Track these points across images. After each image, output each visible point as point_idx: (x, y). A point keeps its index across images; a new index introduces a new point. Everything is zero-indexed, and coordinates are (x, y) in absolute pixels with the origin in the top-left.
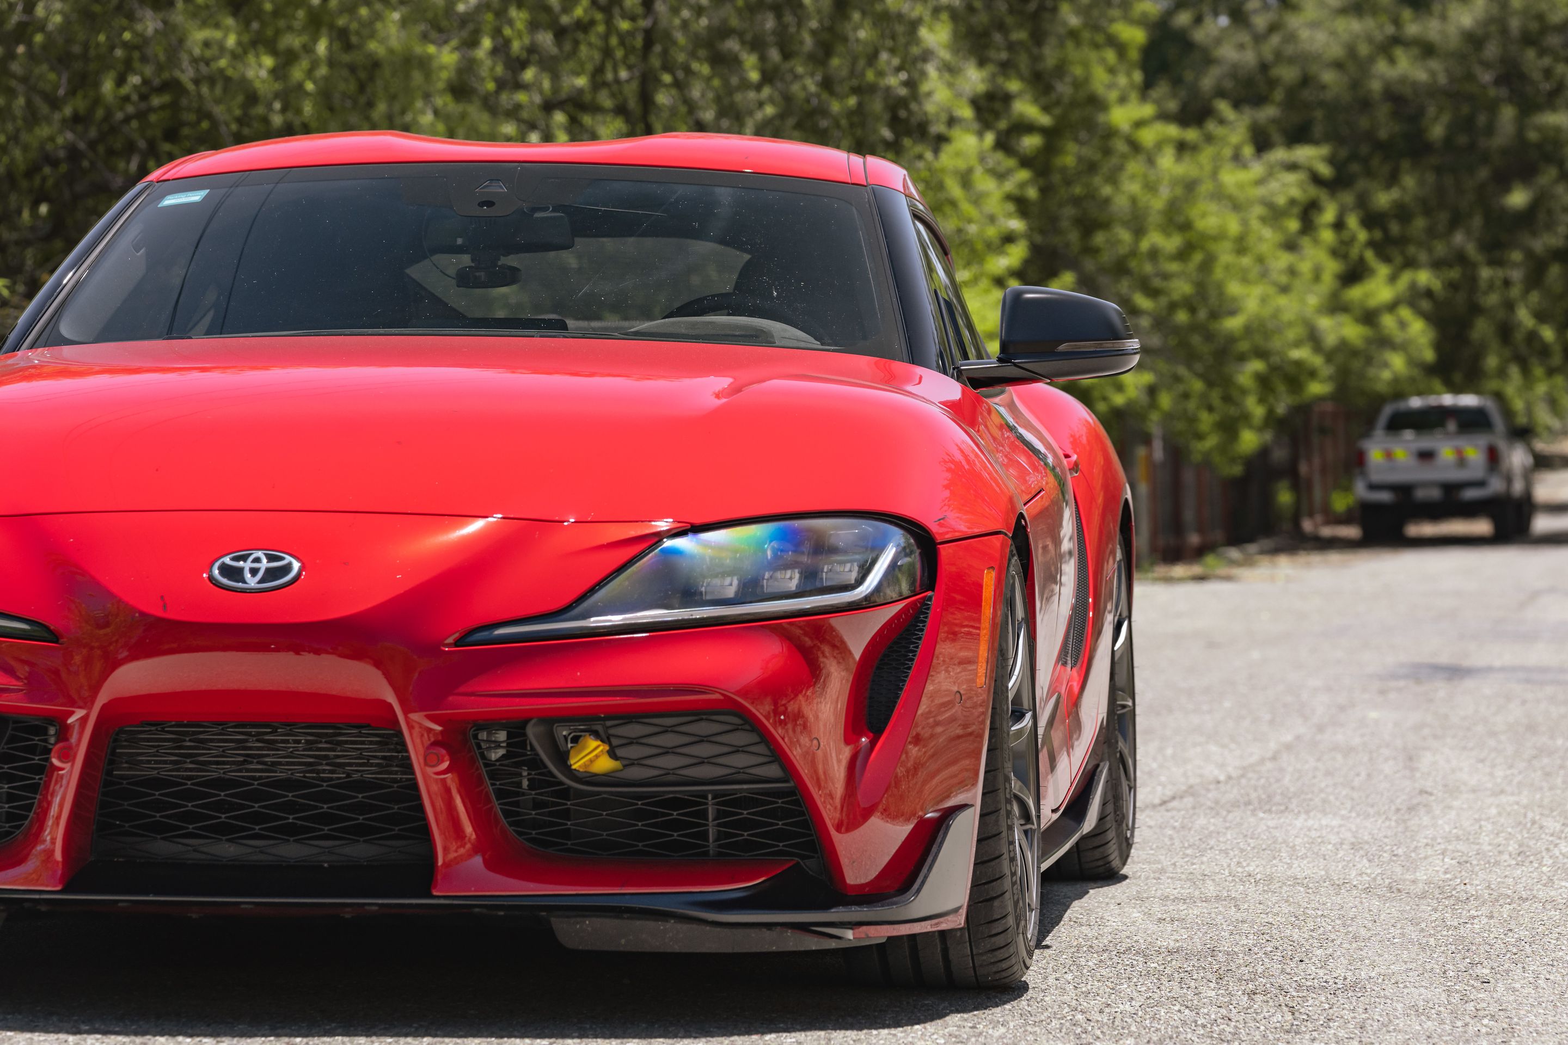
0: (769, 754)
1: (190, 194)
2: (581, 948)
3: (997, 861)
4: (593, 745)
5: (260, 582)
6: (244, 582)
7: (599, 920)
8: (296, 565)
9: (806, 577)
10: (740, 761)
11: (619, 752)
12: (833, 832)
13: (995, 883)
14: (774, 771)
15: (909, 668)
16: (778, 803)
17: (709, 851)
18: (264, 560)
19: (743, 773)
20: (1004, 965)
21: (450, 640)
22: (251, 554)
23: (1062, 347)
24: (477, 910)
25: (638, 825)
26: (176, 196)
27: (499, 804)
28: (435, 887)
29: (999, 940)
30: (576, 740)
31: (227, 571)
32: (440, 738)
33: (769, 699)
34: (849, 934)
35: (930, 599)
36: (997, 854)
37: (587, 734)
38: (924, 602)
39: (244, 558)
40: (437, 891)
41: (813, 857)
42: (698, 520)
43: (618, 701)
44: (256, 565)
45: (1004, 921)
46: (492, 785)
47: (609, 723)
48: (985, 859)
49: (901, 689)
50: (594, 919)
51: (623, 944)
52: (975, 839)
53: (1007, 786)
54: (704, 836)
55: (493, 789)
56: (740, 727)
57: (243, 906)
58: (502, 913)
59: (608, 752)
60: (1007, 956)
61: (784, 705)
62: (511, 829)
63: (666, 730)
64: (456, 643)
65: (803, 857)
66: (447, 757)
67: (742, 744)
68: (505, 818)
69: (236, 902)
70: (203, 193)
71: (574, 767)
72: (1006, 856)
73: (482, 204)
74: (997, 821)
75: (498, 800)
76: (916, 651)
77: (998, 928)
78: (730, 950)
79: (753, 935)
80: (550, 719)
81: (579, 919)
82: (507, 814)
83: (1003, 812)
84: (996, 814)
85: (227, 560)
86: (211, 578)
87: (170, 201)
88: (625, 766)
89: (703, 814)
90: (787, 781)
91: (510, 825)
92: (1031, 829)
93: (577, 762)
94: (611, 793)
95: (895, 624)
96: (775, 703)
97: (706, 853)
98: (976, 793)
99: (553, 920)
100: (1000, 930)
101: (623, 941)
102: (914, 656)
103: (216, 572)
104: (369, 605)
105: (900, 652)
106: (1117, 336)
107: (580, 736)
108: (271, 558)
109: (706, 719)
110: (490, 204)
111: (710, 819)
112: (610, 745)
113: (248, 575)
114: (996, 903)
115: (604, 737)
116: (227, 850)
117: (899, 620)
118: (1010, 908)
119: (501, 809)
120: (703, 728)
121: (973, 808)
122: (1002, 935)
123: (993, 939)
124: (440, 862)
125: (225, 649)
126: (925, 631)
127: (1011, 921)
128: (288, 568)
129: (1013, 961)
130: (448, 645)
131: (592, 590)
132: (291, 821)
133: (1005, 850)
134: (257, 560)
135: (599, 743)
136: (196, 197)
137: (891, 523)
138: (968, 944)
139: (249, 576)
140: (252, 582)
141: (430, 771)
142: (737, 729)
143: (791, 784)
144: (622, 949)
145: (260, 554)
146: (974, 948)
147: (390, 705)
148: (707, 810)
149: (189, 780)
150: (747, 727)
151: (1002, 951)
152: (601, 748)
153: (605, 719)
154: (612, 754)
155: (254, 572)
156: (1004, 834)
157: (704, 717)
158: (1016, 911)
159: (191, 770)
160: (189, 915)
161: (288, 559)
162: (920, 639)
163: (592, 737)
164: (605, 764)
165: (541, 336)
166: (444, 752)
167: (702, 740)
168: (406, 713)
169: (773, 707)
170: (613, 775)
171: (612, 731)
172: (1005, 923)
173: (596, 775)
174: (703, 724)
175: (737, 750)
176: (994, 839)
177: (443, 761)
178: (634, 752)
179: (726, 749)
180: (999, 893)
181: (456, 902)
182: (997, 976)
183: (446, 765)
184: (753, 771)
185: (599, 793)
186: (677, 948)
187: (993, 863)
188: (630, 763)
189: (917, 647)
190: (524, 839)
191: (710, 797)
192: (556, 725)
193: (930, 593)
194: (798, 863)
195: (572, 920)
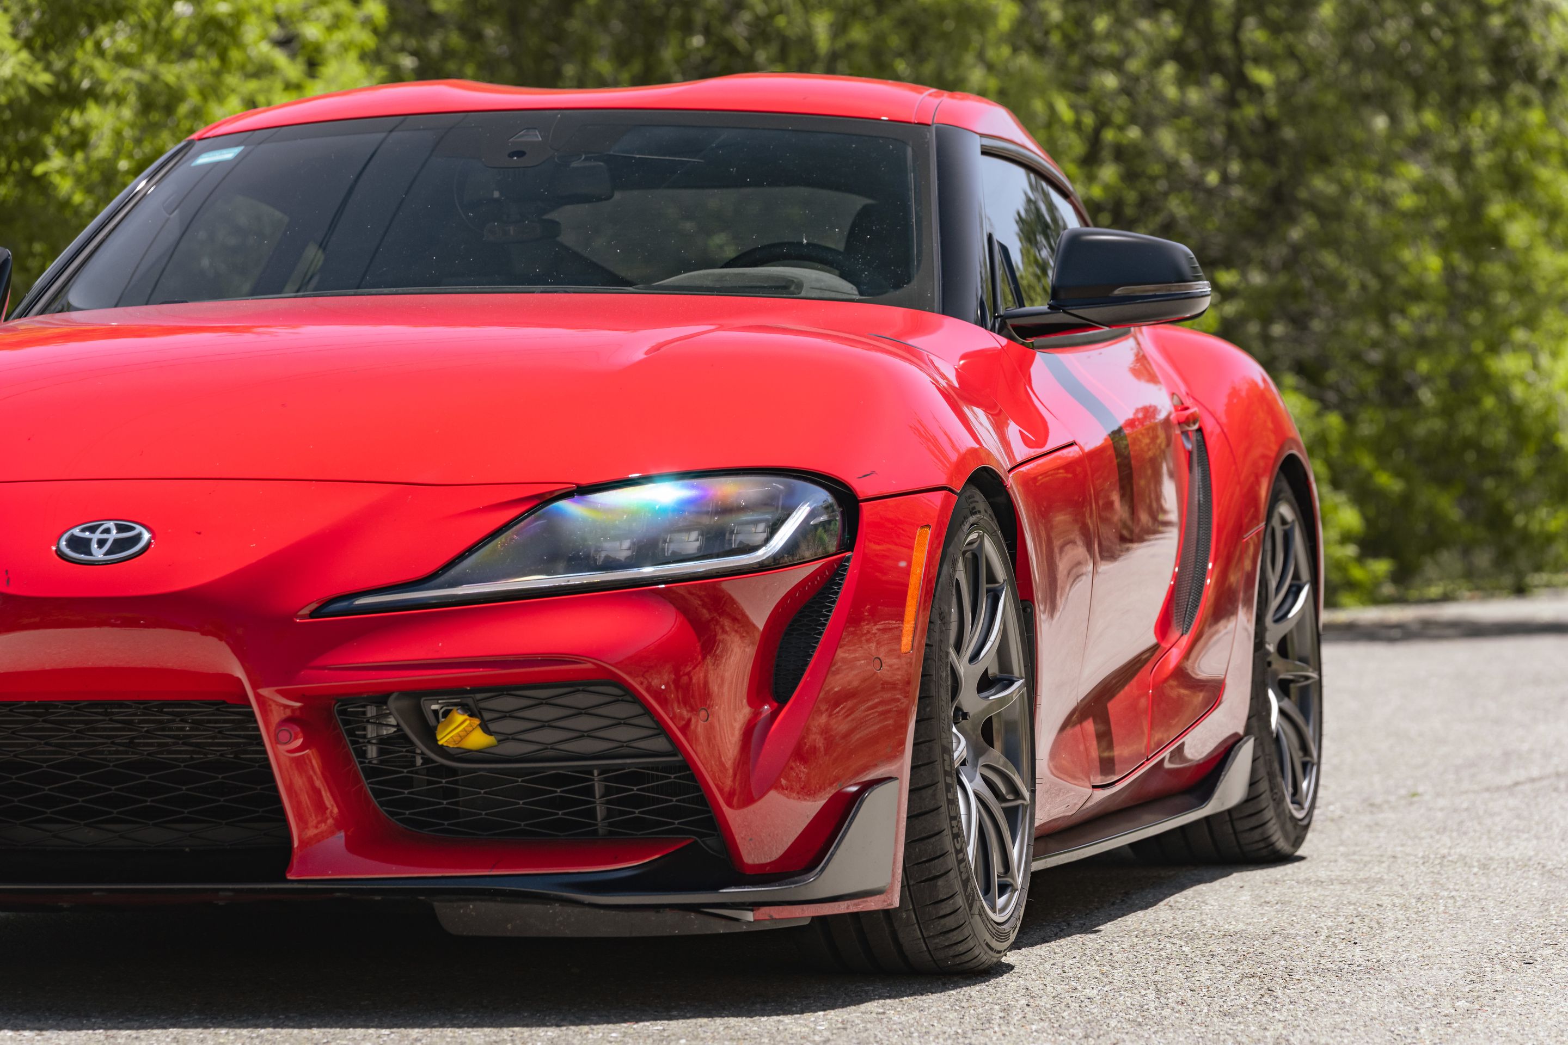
0: (655, 726)
1: (224, 151)
2: (465, 934)
3: (937, 837)
4: (460, 719)
5: (106, 554)
6: (91, 554)
7: (483, 903)
8: (146, 536)
9: (708, 539)
10: (623, 734)
11: (492, 727)
12: (725, 808)
13: (936, 861)
14: (660, 744)
15: (820, 634)
16: (670, 778)
17: (597, 829)
18: (114, 531)
19: (627, 746)
20: (961, 948)
21: (306, 611)
22: (102, 524)
23: (1118, 292)
24: (338, 894)
25: (519, 804)
26: (211, 154)
27: (368, 784)
28: (289, 872)
29: (950, 922)
30: (446, 714)
31: (76, 543)
32: (298, 713)
33: (669, 667)
34: (749, 916)
35: (848, 559)
36: (936, 829)
37: (455, 708)
38: (841, 564)
39: (92, 530)
40: (293, 875)
41: (713, 835)
42: (585, 481)
43: (481, 672)
44: (105, 536)
45: (951, 902)
46: (361, 763)
47: (479, 696)
48: (924, 835)
49: (810, 656)
50: (478, 903)
51: (510, 929)
52: (904, 815)
53: (946, 757)
54: (591, 813)
55: (362, 768)
56: (620, 698)
57: (94, 894)
58: (378, 898)
59: (480, 725)
60: (961, 939)
61: (688, 674)
62: (382, 810)
63: (541, 703)
64: (312, 615)
65: (701, 835)
66: (301, 735)
67: (624, 716)
68: (376, 798)
69: (90, 889)
70: (237, 150)
71: (440, 743)
72: (947, 832)
73: (511, 155)
74: (934, 795)
75: (367, 779)
76: (829, 616)
77: (946, 908)
78: (627, 934)
79: (653, 918)
80: (417, 693)
81: (462, 904)
82: (377, 794)
83: (941, 785)
84: (933, 788)
85: (76, 531)
86: (60, 553)
87: (205, 159)
88: (499, 741)
89: (589, 791)
90: (675, 755)
91: (382, 806)
92: (1023, 804)
93: (447, 736)
94: (490, 770)
95: (809, 586)
96: (677, 671)
97: (595, 832)
98: (901, 767)
99: (436, 904)
100: (948, 911)
101: (509, 926)
102: (827, 620)
103: (63, 543)
104: (217, 576)
105: (811, 616)
106: (1182, 279)
107: (450, 711)
108: (121, 529)
109: (584, 691)
110: (520, 154)
111: (597, 796)
112: (482, 719)
113: (94, 546)
114: (940, 882)
115: (476, 711)
116: (86, 835)
117: (813, 583)
118: (958, 887)
119: (370, 788)
120: (582, 700)
121: (897, 782)
122: (952, 916)
123: (943, 921)
124: (296, 844)
125: (100, 624)
126: (840, 594)
127: (960, 901)
128: (138, 537)
129: (971, 944)
130: (302, 617)
131: (462, 557)
132: (148, 804)
133: (946, 825)
134: (107, 531)
135: (466, 717)
136: (228, 154)
137: (805, 479)
138: (916, 926)
139: (96, 546)
140: (99, 554)
141: (282, 748)
142: (618, 701)
143: (680, 758)
144: (508, 934)
145: (111, 524)
146: (923, 931)
147: (239, 680)
148: (593, 786)
149: (45, 763)
150: (629, 698)
151: (955, 933)
152: (468, 722)
153: (473, 691)
154: (486, 730)
155: (101, 543)
156: (944, 809)
157: (581, 688)
158: (965, 891)
159: (44, 753)
160: (60, 904)
161: (139, 529)
162: (833, 602)
163: (459, 711)
164: (478, 739)
165: (542, 292)
166: (298, 729)
167: (581, 712)
168: (255, 687)
169: (673, 676)
170: (486, 750)
171: (483, 705)
172: (954, 903)
173: (470, 751)
174: (580, 696)
175: (620, 722)
176: (931, 814)
177: (296, 738)
178: (509, 726)
179: (609, 722)
180: (942, 872)
181: (310, 886)
182: (958, 961)
183: (299, 742)
184: (642, 744)
185: (475, 770)
186: (568, 933)
187: (933, 839)
188: (504, 738)
189: (830, 611)
190: (396, 819)
191: (596, 773)
192: (423, 699)
193: (848, 554)
194: (696, 842)
195: (455, 905)
